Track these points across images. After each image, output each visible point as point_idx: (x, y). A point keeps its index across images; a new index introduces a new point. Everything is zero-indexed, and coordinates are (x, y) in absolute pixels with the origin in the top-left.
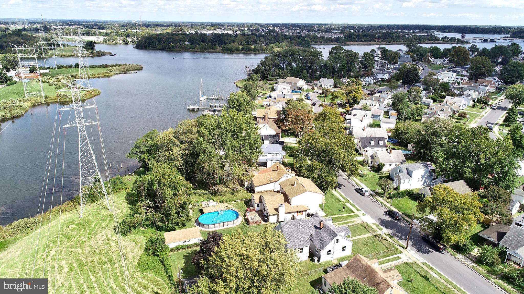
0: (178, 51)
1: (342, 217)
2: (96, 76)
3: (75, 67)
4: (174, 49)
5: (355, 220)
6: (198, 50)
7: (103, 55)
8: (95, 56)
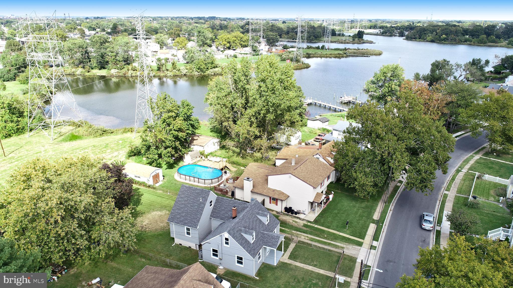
0: (449, 43)
1: (334, 234)
2: (328, 55)
3: (321, 49)
4: (445, 41)
5: (345, 246)
6: (474, 43)
7: (363, 43)
8: (355, 43)
